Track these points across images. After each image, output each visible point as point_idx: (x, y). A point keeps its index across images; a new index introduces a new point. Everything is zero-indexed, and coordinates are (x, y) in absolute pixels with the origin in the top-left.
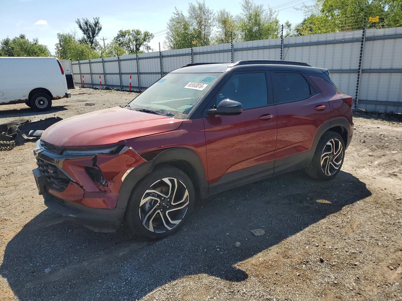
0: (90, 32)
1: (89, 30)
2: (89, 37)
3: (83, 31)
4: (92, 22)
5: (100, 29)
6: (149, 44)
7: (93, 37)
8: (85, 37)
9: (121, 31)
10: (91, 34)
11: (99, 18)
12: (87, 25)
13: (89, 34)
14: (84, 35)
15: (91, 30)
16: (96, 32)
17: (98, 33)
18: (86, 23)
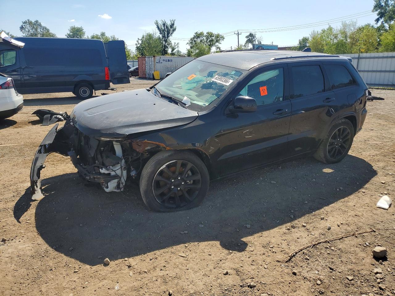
0: (166, 32)
1: (165, 31)
2: (164, 37)
3: (160, 31)
4: (169, 23)
5: (174, 30)
6: (220, 45)
7: (168, 36)
8: (161, 36)
9: (196, 33)
10: (166, 34)
11: (175, 20)
12: (164, 26)
13: (165, 34)
14: (160, 35)
15: (166, 31)
16: (171, 32)
17: (172, 33)
18: (164, 25)
